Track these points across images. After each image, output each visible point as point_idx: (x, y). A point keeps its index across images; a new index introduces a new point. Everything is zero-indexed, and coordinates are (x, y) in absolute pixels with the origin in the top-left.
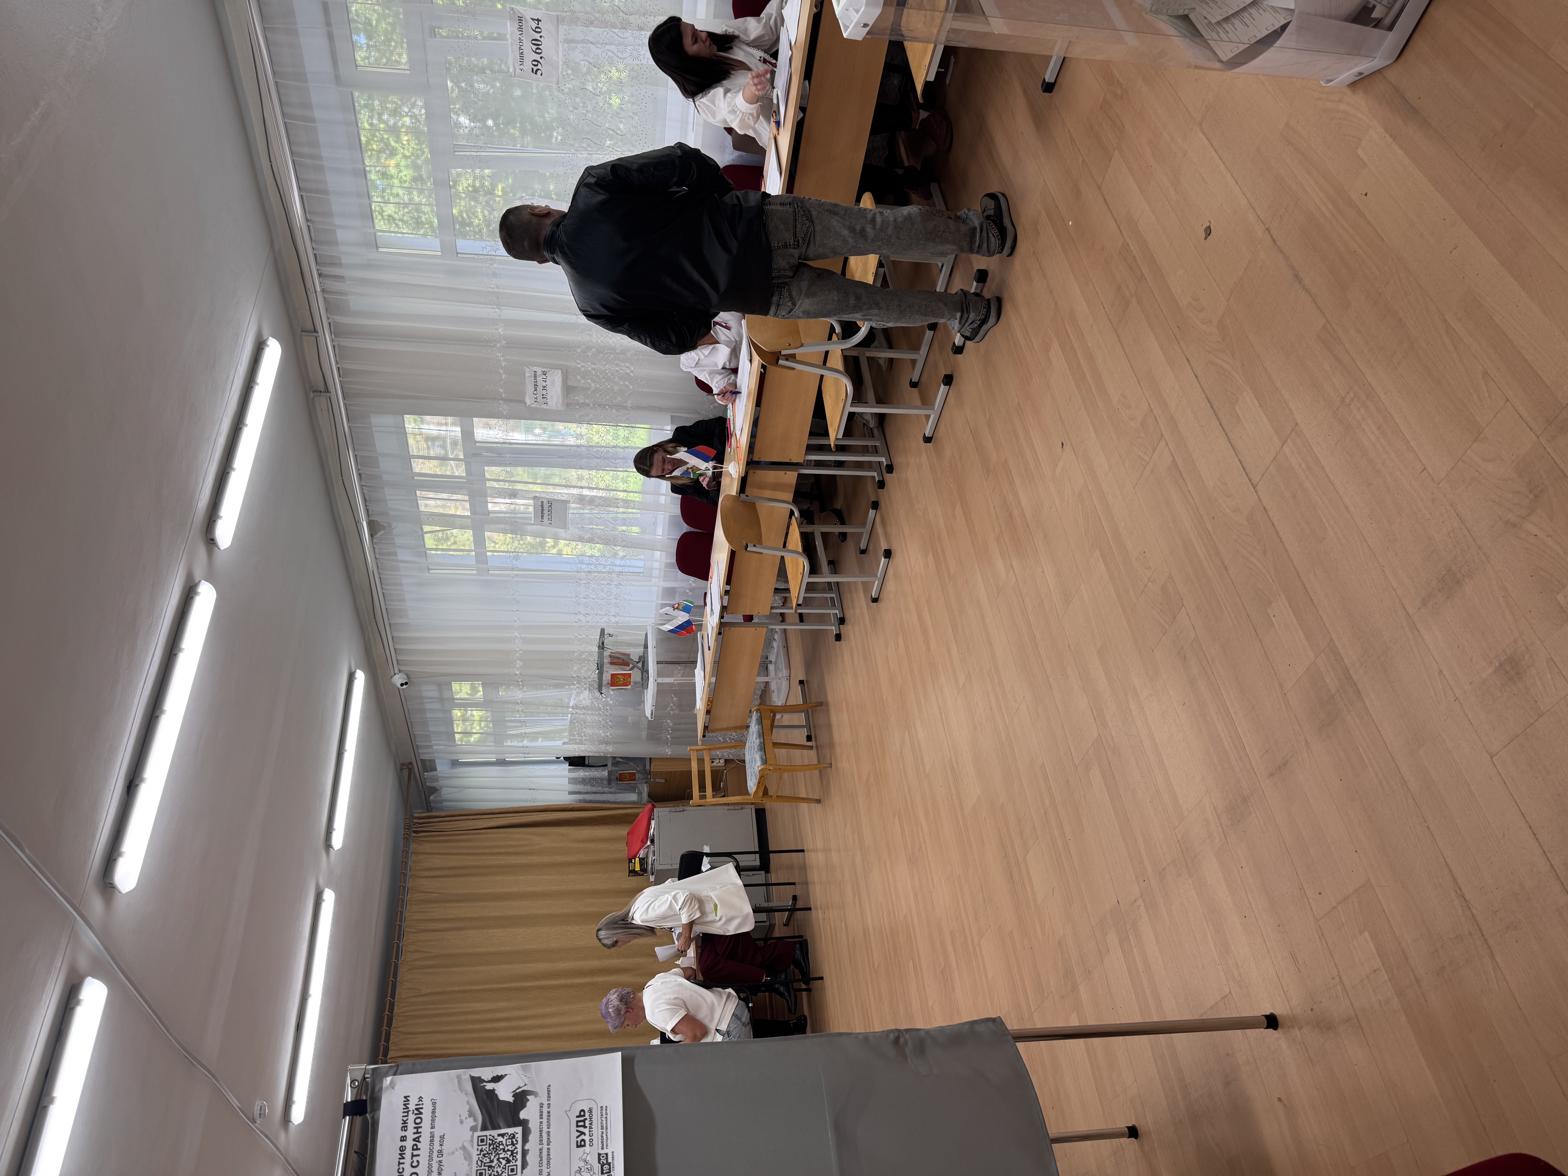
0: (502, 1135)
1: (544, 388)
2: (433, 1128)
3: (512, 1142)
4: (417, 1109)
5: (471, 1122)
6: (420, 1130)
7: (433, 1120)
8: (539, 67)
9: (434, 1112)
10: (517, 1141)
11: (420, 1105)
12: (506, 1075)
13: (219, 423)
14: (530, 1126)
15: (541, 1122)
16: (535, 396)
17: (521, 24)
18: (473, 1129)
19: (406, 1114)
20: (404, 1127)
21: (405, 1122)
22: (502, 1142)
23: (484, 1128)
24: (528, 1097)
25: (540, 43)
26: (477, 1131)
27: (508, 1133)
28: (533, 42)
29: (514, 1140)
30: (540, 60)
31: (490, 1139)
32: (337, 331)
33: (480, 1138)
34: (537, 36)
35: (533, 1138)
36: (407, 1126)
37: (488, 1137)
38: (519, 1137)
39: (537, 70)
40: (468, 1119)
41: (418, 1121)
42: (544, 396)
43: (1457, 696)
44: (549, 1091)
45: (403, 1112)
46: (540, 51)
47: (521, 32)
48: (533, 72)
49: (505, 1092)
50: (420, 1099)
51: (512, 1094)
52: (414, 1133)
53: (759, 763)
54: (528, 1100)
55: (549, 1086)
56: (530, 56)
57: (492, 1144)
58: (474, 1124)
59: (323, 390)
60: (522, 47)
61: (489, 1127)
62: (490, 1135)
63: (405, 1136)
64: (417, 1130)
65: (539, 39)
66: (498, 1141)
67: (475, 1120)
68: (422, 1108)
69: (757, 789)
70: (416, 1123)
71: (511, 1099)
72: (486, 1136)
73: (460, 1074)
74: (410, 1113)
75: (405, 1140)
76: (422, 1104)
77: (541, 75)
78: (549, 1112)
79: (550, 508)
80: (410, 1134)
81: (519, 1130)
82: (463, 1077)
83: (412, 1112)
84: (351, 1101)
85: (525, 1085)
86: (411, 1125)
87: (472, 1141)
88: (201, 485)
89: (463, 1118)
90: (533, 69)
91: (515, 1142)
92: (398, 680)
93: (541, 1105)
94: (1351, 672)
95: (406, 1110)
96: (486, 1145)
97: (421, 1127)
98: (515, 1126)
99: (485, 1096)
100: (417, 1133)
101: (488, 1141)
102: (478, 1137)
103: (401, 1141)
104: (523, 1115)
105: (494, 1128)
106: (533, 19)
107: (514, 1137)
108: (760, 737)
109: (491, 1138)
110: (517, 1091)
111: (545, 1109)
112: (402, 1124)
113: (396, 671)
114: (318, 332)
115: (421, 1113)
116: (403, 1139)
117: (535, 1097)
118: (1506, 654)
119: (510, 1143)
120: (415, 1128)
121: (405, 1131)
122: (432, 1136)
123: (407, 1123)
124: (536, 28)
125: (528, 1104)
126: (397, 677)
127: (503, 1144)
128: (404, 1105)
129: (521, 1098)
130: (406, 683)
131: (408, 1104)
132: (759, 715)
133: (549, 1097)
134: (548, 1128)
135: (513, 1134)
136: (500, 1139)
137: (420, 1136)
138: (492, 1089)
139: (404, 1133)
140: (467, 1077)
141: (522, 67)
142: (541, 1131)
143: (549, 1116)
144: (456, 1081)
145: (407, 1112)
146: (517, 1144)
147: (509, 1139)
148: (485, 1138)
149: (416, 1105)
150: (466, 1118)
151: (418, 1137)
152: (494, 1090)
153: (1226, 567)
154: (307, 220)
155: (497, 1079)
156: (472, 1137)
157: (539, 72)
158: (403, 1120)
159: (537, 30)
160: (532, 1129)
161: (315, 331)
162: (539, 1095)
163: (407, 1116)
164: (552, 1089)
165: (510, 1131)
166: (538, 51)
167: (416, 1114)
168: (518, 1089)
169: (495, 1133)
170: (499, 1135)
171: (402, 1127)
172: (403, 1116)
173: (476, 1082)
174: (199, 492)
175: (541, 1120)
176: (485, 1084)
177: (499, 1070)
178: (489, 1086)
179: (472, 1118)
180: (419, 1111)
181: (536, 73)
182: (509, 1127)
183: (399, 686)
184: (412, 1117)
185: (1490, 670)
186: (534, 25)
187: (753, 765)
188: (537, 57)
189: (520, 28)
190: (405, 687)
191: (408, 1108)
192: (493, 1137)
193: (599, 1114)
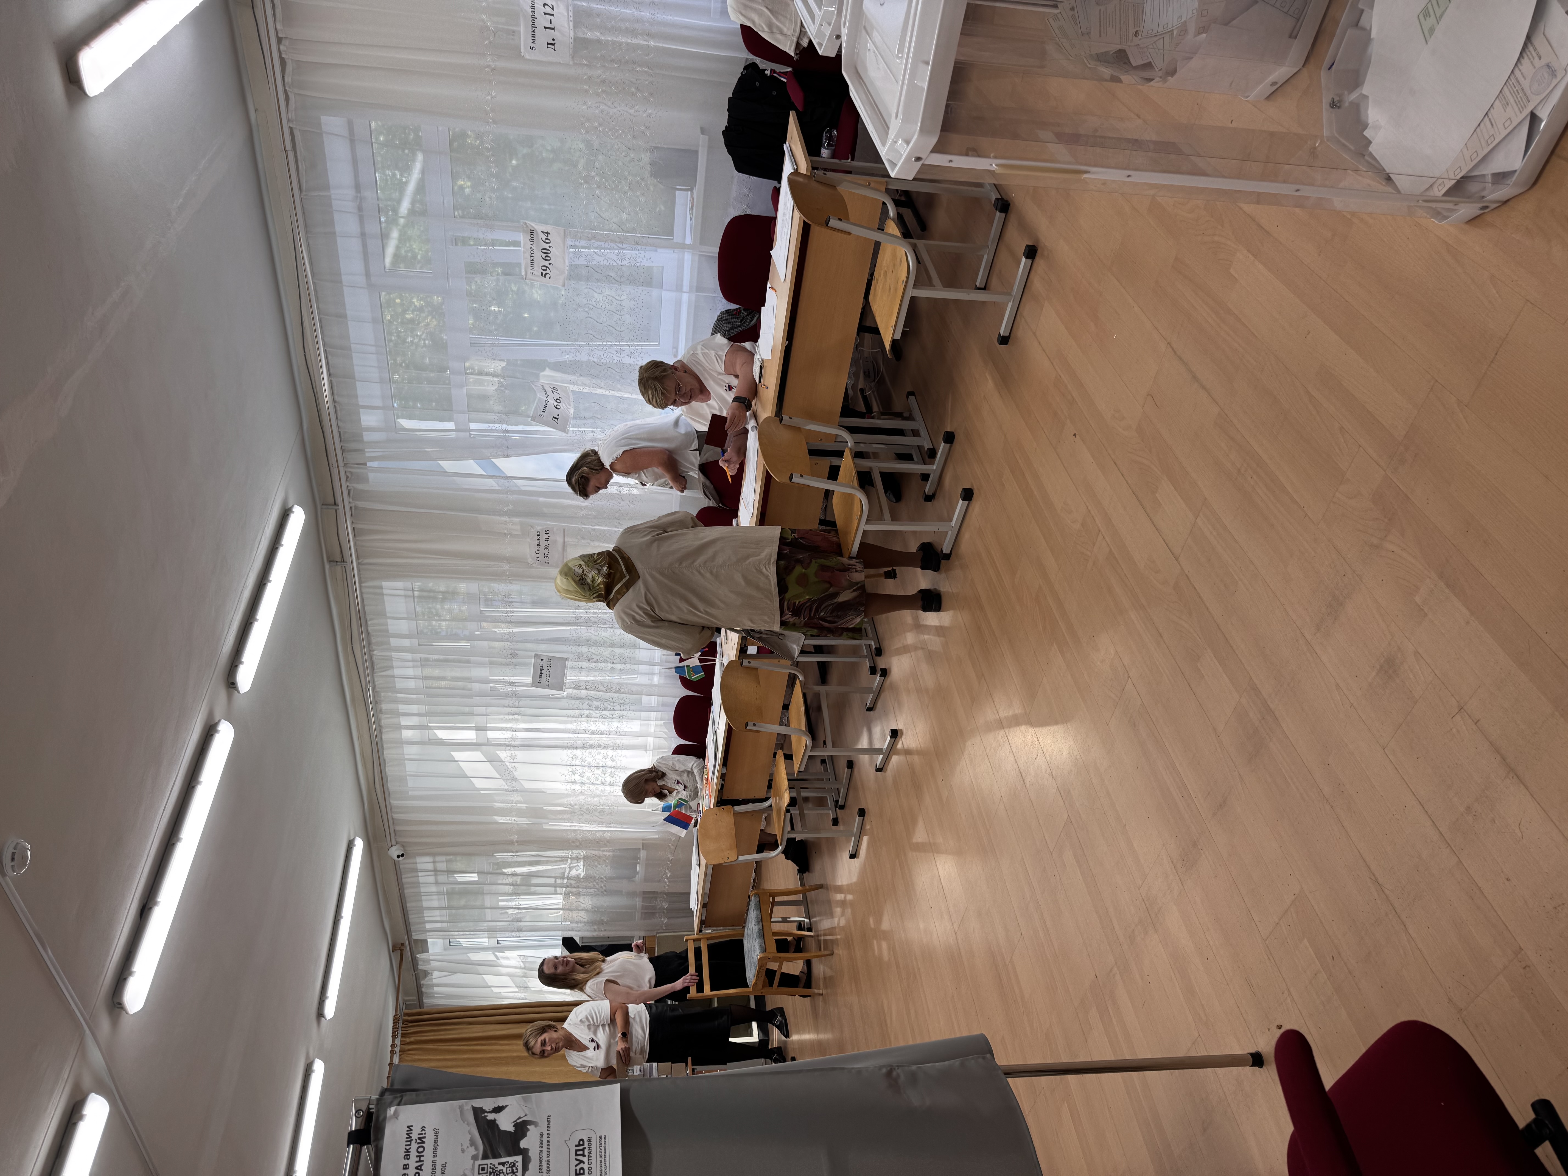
2: (435, 1156)
3: (513, 1170)
4: (419, 1139)
6: (422, 1159)
7: (435, 1149)
8: (548, 271)
9: (436, 1141)
10: (517, 1169)
11: (422, 1134)
12: (507, 1106)
14: (530, 1154)
15: (541, 1151)
17: (532, 236)
18: (475, 1158)
19: (409, 1143)
20: (407, 1155)
21: (408, 1151)
22: (502, 1170)
23: (485, 1157)
24: (528, 1127)
25: (549, 252)
27: (508, 1162)
28: (543, 251)
29: (514, 1168)
30: (548, 266)
31: (490, 1168)
34: (546, 246)
35: (533, 1166)
36: (409, 1155)
37: (489, 1165)
39: (546, 274)
40: (470, 1148)
41: (421, 1150)
44: (549, 1121)
45: (406, 1141)
46: (549, 258)
47: (533, 243)
48: (542, 275)
49: (505, 1122)
50: (423, 1128)
51: (513, 1124)
52: (417, 1162)
54: (528, 1130)
55: (549, 1116)
56: (540, 263)
57: (493, 1172)
60: (533, 255)
61: (490, 1156)
62: (491, 1164)
63: (408, 1165)
64: (420, 1159)
65: (548, 248)
66: (498, 1170)
67: (476, 1149)
68: (424, 1137)
70: (418, 1152)
71: (511, 1129)
72: (487, 1165)
73: (462, 1105)
74: (413, 1142)
75: (408, 1169)
76: (425, 1134)
78: (548, 1141)
80: (413, 1162)
82: (466, 1108)
84: (355, 1130)
85: (526, 1115)
86: (413, 1153)
87: (473, 1169)
89: (465, 1147)
90: (542, 273)
91: (515, 1171)
93: (541, 1135)
95: (409, 1139)
96: (487, 1173)
97: (423, 1156)
98: (515, 1154)
99: (486, 1126)
100: (420, 1161)
101: (489, 1170)
102: (479, 1165)
103: (404, 1169)
104: (523, 1144)
105: (495, 1157)
106: (543, 232)
107: (514, 1165)
110: (518, 1121)
111: (545, 1139)
112: (405, 1152)
115: (424, 1142)
116: (406, 1167)
117: (536, 1127)
119: (511, 1171)
120: (417, 1156)
121: (408, 1159)
122: (434, 1164)
123: (410, 1152)
124: (546, 239)
125: (528, 1133)
127: (503, 1173)
128: (407, 1134)
129: (521, 1128)
131: (411, 1133)
133: (549, 1127)
134: (548, 1157)
137: (423, 1165)
138: (493, 1119)
139: (406, 1162)
140: (469, 1107)
141: (532, 271)
142: (541, 1160)
143: (549, 1145)
144: (458, 1111)
145: (410, 1141)
146: (517, 1172)
147: (510, 1167)
148: (486, 1166)
149: (419, 1134)
150: (468, 1147)
151: (421, 1166)
152: (495, 1120)
155: (498, 1110)
156: (473, 1165)
157: (548, 276)
158: (406, 1149)
159: (547, 241)
160: (532, 1158)
162: (539, 1125)
163: (410, 1145)
164: (552, 1119)
166: (546, 258)
167: (418, 1143)
168: (519, 1119)
169: (495, 1161)
171: (405, 1155)
172: (406, 1145)
173: (478, 1113)
175: (541, 1149)
176: (486, 1114)
177: (501, 1101)
178: (491, 1117)
180: (421, 1140)
181: (545, 277)
182: (510, 1155)
184: (414, 1146)
186: (544, 237)
188: (546, 263)
189: (532, 239)
191: (411, 1137)
193: (598, 1144)
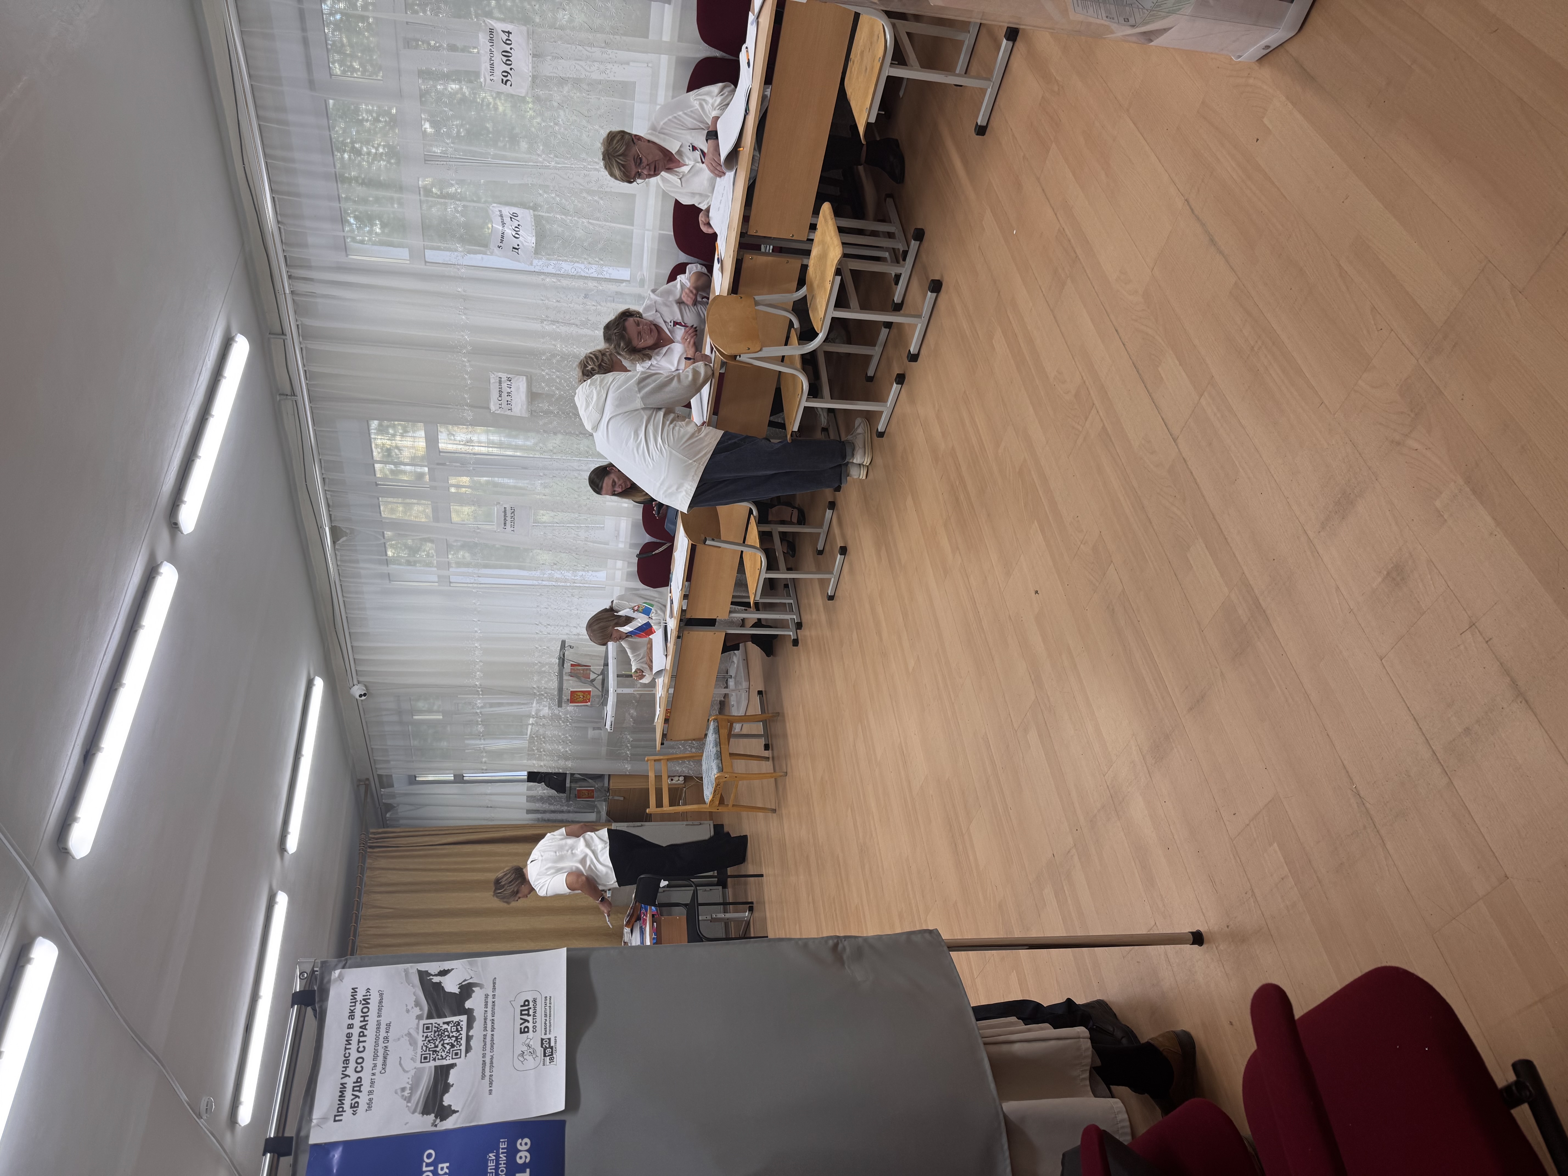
0: (448, 1023)
1: (509, 394)
2: (379, 1016)
3: (457, 1029)
4: (364, 1000)
5: (417, 1011)
6: (366, 1019)
7: (380, 1010)
8: (509, 78)
9: (381, 1002)
10: (461, 1028)
11: (367, 996)
12: (453, 969)
13: (185, 411)
14: (474, 1014)
15: (486, 1011)
16: (500, 402)
17: (492, 36)
18: (419, 1017)
19: (354, 1004)
20: (351, 1016)
21: (352, 1011)
22: (447, 1029)
23: (430, 1016)
24: (474, 989)
25: (510, 55)
26: (423, 1020)
27: (453, 1021)
28: (504, 54)
29: (459, 1027)
30: (509, 71)
31: (435, 1027)
32: (305, 334)
33: (425, 1026)
34: (507, 48)
35: (478, 1025)
36: (354, 1015)
37: (434, 1025)
38: (464, 1024)
39: (507, 81)
40: (415, 1008)
41: (365, 1010)
42: (509, 403)
43: (1352, 608)
44: (494, 984)
45: (351, 1003)
46: (510, 63)
47: (492, 44)
48: (502, 82)
49: (451, 985)
50: (368, 990)
51: (458, 986)
52: (361, 1022)
53: (715, 771)
54: (474, 991)
55: (495, 978)
56: (500, 67)
57: (438, 1031)
58: (421, 1013)
59: (289, 393)
60: (493, 59)
61: (435, 1015)
62: (435, 1023)
63: (353, 1024)
64: (364, 1019)
65: (510, 51)
66: (443, 1028)
67: (421, 1009)
68: (369, 999)
69: (713, 797)
70: (362, 1012)
71: (457, 990)
72: (432, 1024)
73: (408, 968)
74: (358, 1003)
75: (352, 1028)
76: (370, 995)
77: (511, 86)
78: (493, 1002)
79: (512, 515)
80: (357, 1022)
81: (464, 1018)
82: (411, 971)
83: (359, 1002)
84: (299, 991)
85: (471, 978)
86: (358, 1014)
87: (418, 1028)
88: (166, 468)
89: (409, 1007)
90: (502, 80)
91: (460, 1029)
92: (357, 691)
93: (487, 996)
94: (1261, 601)
95: (354, 1001)
96: (431, 1032)
97: (368, 1016)
98: (460, 1014)
99: (431, 989)
100: (364, 1021)
101: (434, 1029)
102: (424, 1025)
103: (348, 1028)
104: (468, 1004)
105: (439, 1017)
106: (503, 32)
107: (459, 1024)
108: (716, 746)
109: (437, 1026)
110: (463, 984)
111: (490, 1000)
112: (350, 1013)
113: (355, 682)
114: (286, 335)
115: (368, 1003)
116: (350, 1026)
117: (481, 989)
118: (1393, 562)
119: (455, 1030)
120: (362, 1017)
121: (352, 1019)
122: (379, 1024)
123: (354, 1012)
124: (507, 40)
125: (474, 995)
126: (356, 687)
127: (448, 1031)
128: (352, 996)
129: (467, 990)
130: (365, 695)
131: (356, 995)
132: (716, 724)
133: (494, 988)
134: (493, 1016)
135: (458, 1022)
136: (445, 1026)
137: (367, 1024)
138: (438, 981)
139: (351, 1022)
140: (415, 971)
141: (492, 77)
142: (485, 1019)
143: (494, 1005)
144: (403, 974)
145: (355, 1002)
146: (462, 1030)
147: (454, 1026)
148: (430, 1025)
149: (364, 996)
150: (412, 1008)
151: (365, 1025)
152: (440, 983)
153: (1150, 520)
154: (278, 222)
155: (444, 973)
156: (418, 1024)
157: (509, 83)
158: (350, 1009)
159: (508, 42)
160: (476, 1017)
161: (283, 334)
162: (485, 987)
163: (355, 1006)
164: (497, 981)
165: (455, 1019)
166: (508, 62)
167: (363, 1004)
168: (464, 981)
169: (440, 1021)
170: (444, 1023)
171: (350, 1016)
172: (351, 1006)
173: (423, 976)
174: (163, 476)
175: (486, 1009)
176: (431, 977)
177: (446, 965)
178: (436, 979)
179: (418, 1008)
180: (366, 1001)
181: (506, 84)
182: (455, 1015)
183: (357, 697)
184: (359, 1007)
185: (1380, 579)
186: (505, 37)
187: (710, 774)
188: (507, 68)
189: (491, 40)
190: (363, 698)
191: (355, 999)
192: (439, 1025)
193: (543, 1005)
